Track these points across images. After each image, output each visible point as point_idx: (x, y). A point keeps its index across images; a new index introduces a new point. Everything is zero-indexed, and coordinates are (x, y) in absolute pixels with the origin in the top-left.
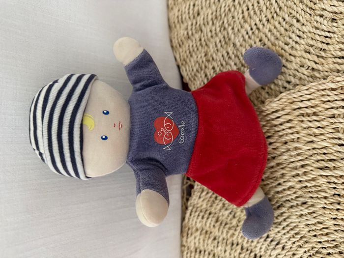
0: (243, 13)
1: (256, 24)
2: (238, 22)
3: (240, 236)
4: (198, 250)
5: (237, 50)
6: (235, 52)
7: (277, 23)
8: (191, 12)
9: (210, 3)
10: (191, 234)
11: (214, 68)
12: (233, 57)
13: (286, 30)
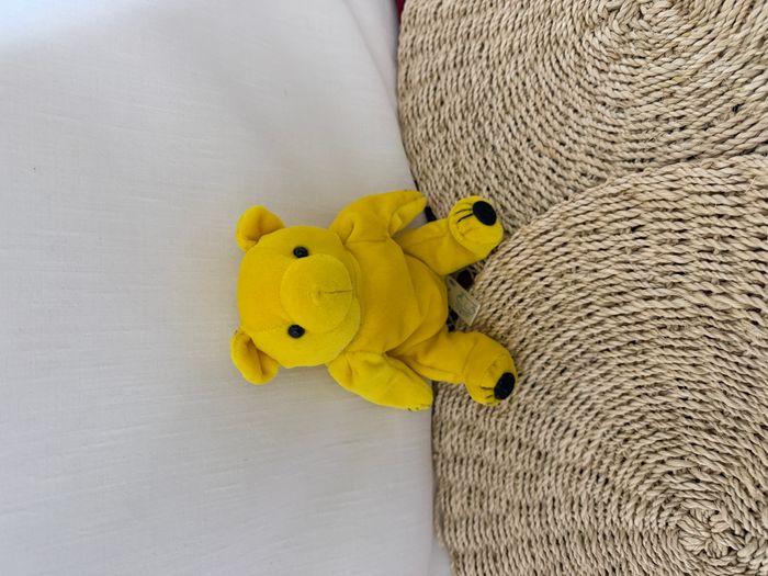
0: (503, 100)
1: (521, 117)
2: (496, 114)
3: (514, 427)
4: (458, 459)
5: (498, 156)
6: (495, 159)
7: (548, 114)
8: (431, 101)
9: (457, 86)
10: (446, 434)
11: (467, 183)
12: (493, 166)
13: (562, 125)
